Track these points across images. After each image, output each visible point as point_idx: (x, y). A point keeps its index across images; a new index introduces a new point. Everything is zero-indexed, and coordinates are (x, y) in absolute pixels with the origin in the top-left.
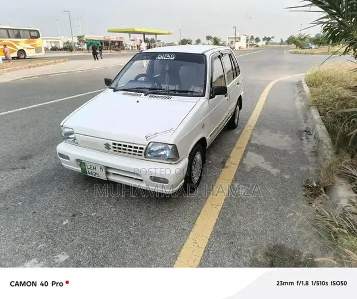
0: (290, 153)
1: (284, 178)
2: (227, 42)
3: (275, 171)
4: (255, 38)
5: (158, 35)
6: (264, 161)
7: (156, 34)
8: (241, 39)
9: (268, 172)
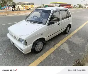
0: (80, 46)
1: (71, 56)
3: (69, 52)
6: (68, 47)
9: (66, 52)
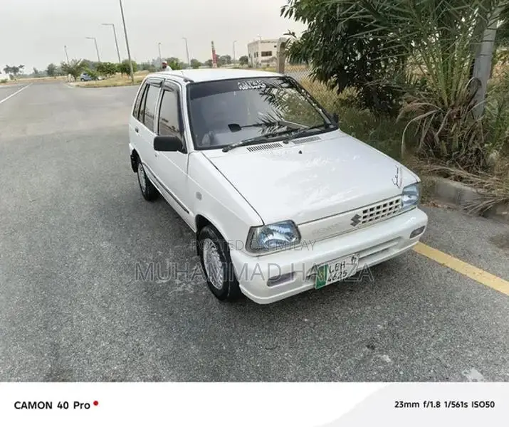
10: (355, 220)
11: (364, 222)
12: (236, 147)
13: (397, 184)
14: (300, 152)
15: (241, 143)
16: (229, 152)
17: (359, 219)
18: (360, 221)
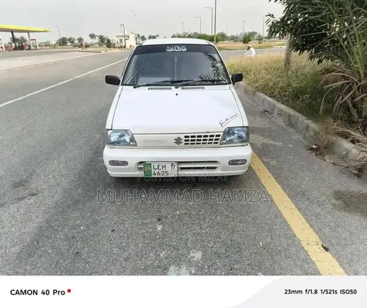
2: (116, 40)
4: (141, 36)
5: (30, 33)
7: (28, 32)
8: (130, 36)
10: (178, 141)
11: (185, 144)
12: (141, 86)
13: (222, 124)
14: (177, 94)
15: (145, 84)
16: (137, 88)
17: (182, 141)
18: (182, 143)
